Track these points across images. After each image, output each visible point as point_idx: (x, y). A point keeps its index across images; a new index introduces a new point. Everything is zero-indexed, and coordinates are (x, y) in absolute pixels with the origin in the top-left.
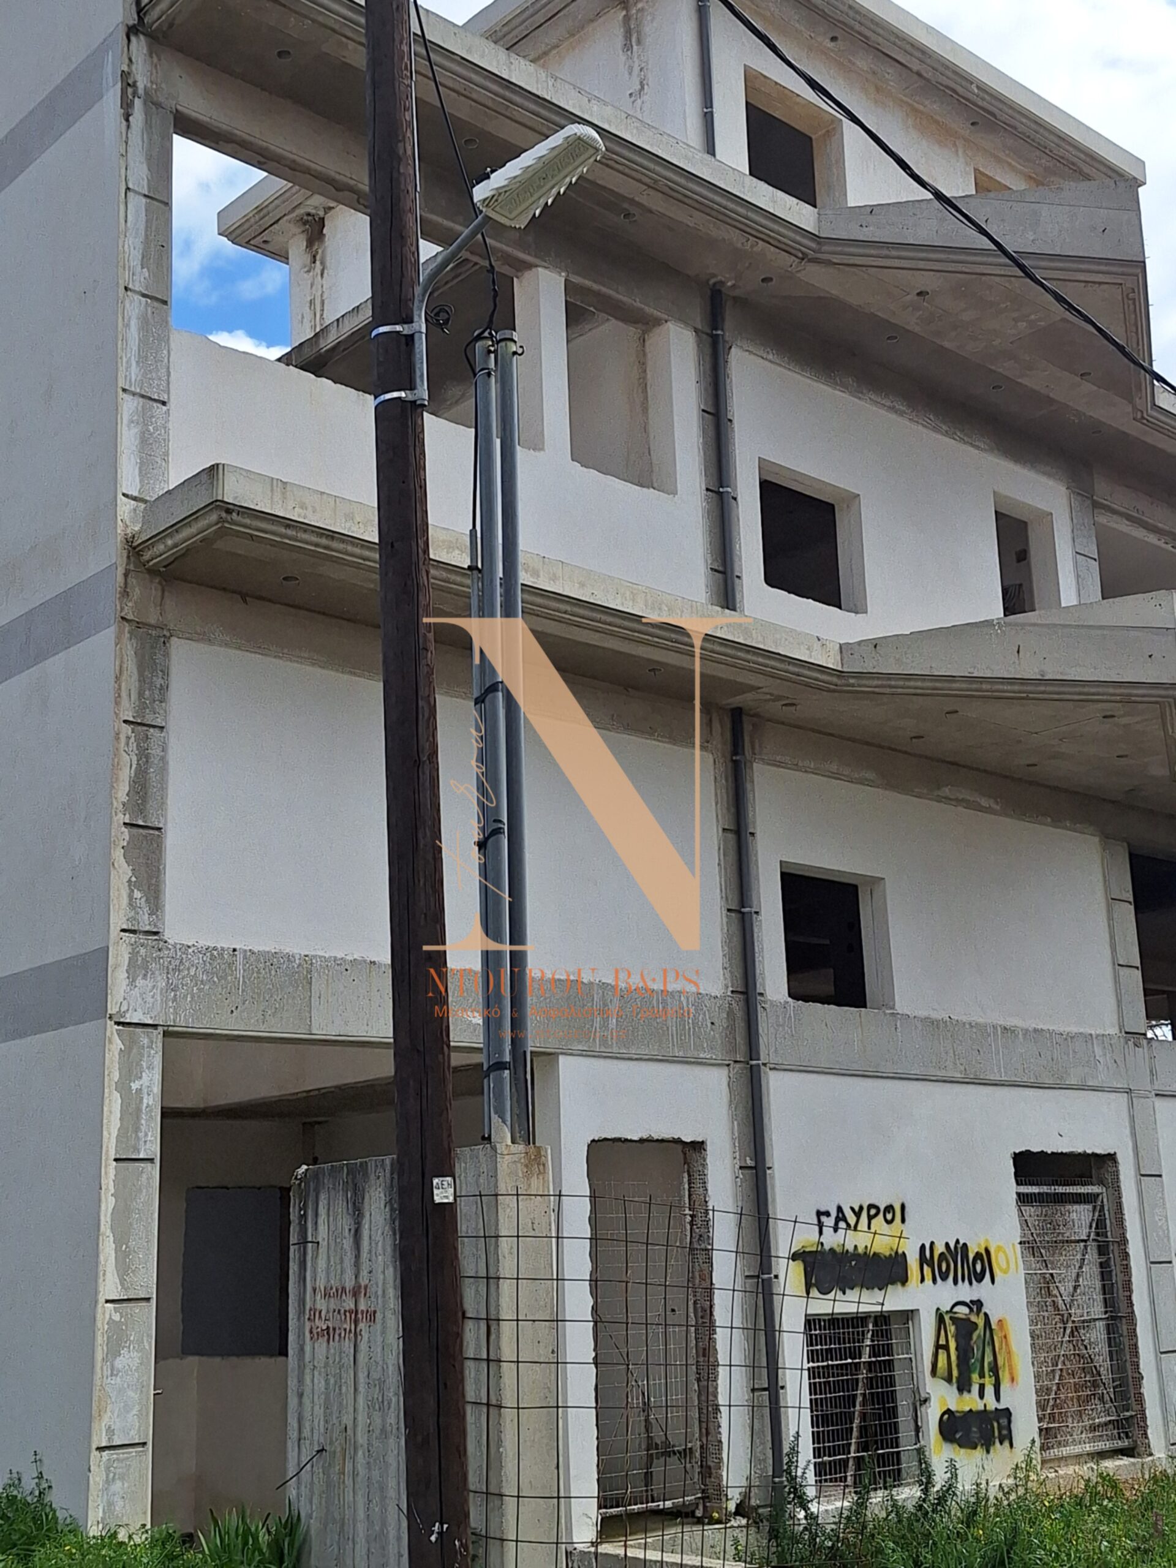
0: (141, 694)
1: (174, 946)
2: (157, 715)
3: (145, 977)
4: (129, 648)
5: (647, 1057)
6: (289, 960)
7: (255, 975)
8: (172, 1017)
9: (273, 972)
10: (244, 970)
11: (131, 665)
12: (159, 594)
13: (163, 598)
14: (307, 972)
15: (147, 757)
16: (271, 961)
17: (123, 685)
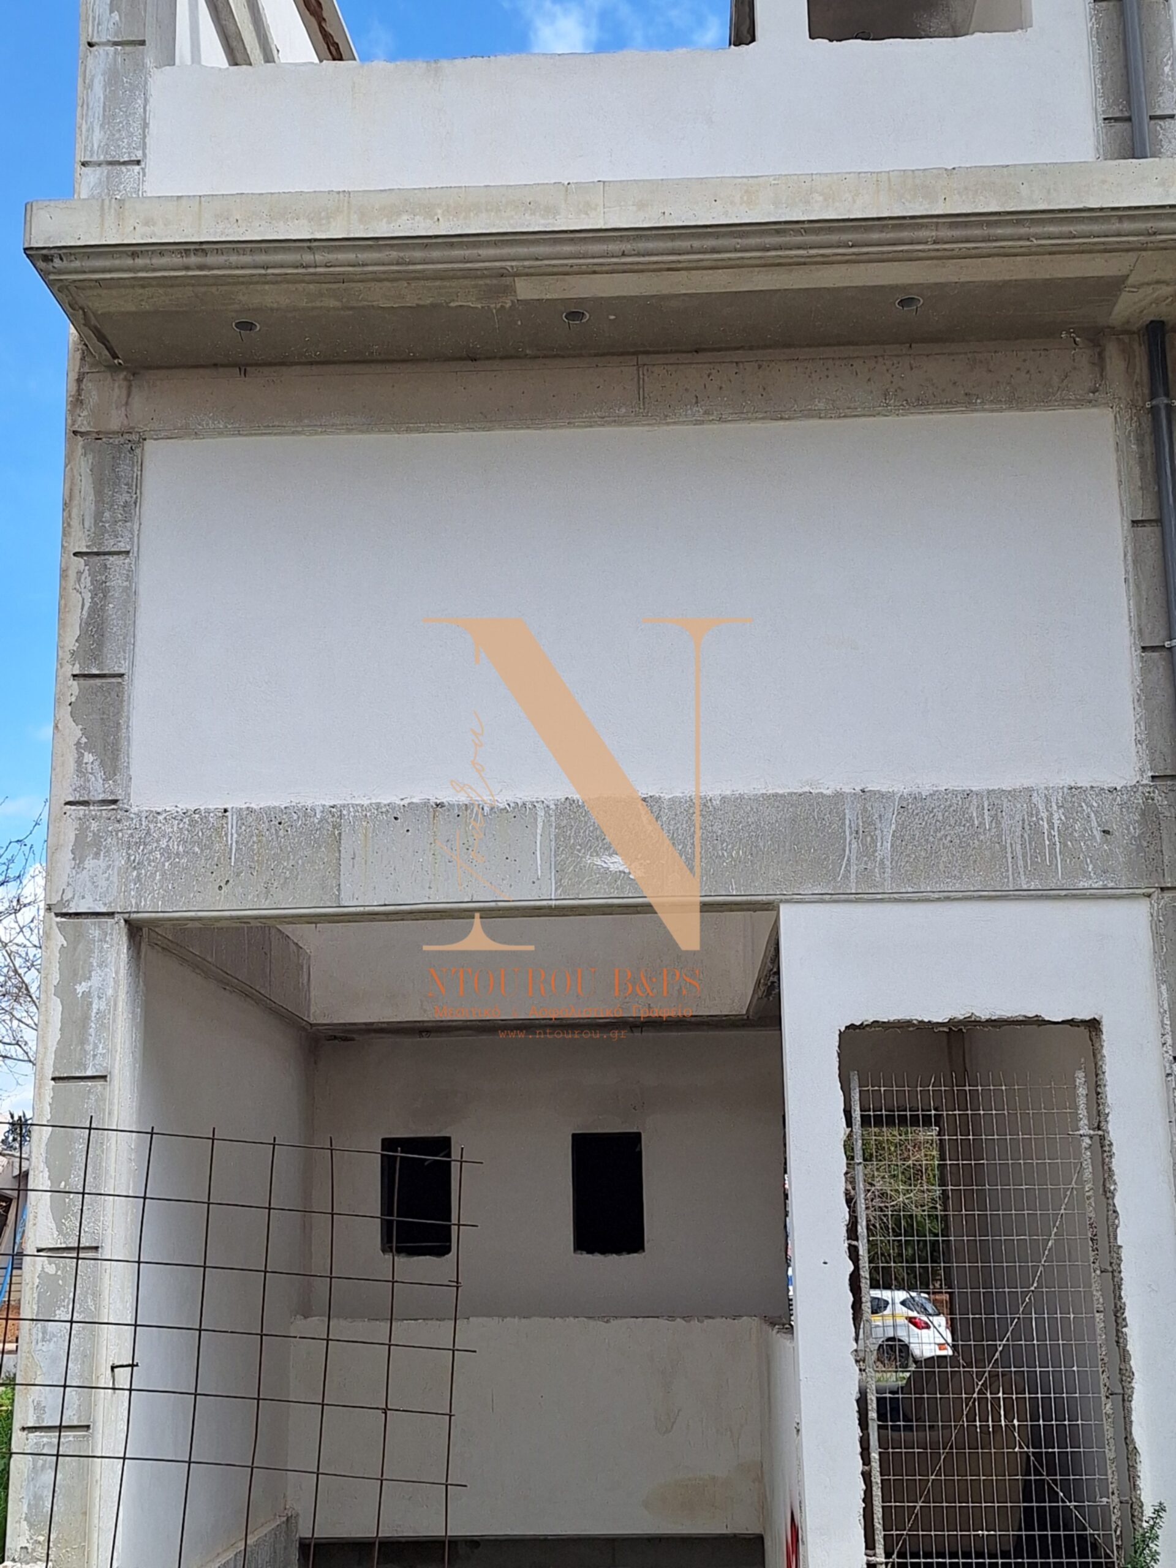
0: (98, 516)
1: (138, 815)
2: (120, 539)
3: (97, 855)
4: (84, 466)
5: (960, 895)
6: (306, 815)
7: (255, 839)
8: (134, 902)
9: (281, 833)
10: (239, 835)
11: (86, 486)
12: (124, 392)
13: (129, 395)
14: (334, 827)
15: (105, 592)
16: (277, 818)
17: (75, 511)
